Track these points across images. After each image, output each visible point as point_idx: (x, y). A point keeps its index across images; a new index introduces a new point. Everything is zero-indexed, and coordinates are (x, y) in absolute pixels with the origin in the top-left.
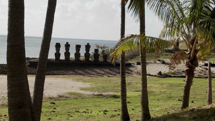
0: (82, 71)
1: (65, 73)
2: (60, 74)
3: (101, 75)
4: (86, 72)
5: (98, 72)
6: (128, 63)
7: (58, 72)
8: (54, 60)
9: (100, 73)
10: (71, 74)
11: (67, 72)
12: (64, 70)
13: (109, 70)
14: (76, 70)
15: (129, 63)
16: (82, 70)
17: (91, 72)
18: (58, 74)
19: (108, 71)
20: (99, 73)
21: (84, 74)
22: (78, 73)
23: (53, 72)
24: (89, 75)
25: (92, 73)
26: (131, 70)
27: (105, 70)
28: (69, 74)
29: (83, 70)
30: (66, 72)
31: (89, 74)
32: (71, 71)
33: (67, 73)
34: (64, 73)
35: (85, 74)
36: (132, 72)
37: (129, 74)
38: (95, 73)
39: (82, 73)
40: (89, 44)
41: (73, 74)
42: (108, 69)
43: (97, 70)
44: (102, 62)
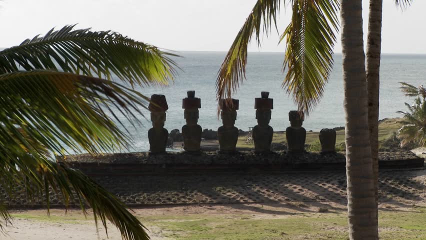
0: (237, 191)
1: (174, 201)
2: (158, 203)
3: (301, 205)
4: (249, 195)
5: (294, 194)
6: (410, 157)
7: (153, 195)
8: (147, 154)
9: (300, 196)
10: (195, 204)
11: (184, 197)
12: (175, 189)
13: (335, 187)
14: (218, 189)
15: (414, 157)
16: (241, 188)
17: (269, 195)
18: (151, 203)
19: (330, 190)
20: (296, 197)
21: (242, 201)
22: (219, 200)
23: (134, 198)
24: (258, 205)
25: (272, 198)
26: (419, 183)
27: (321, 185)
28: (190, 204)
29: (243, 187)
30: (181, 195)
31: (262, 202)
32: (199, 191)
33: (183, 199)
34: (173, 199)
35: (246, 202)
36: (419, 191)
37: (408, 199)
38: (280, 197)
39: (234, 198)
40: (268, 93)
41: (204, 203)
42: (332, 182)
43: (291, 188)
44: (315, 155)
